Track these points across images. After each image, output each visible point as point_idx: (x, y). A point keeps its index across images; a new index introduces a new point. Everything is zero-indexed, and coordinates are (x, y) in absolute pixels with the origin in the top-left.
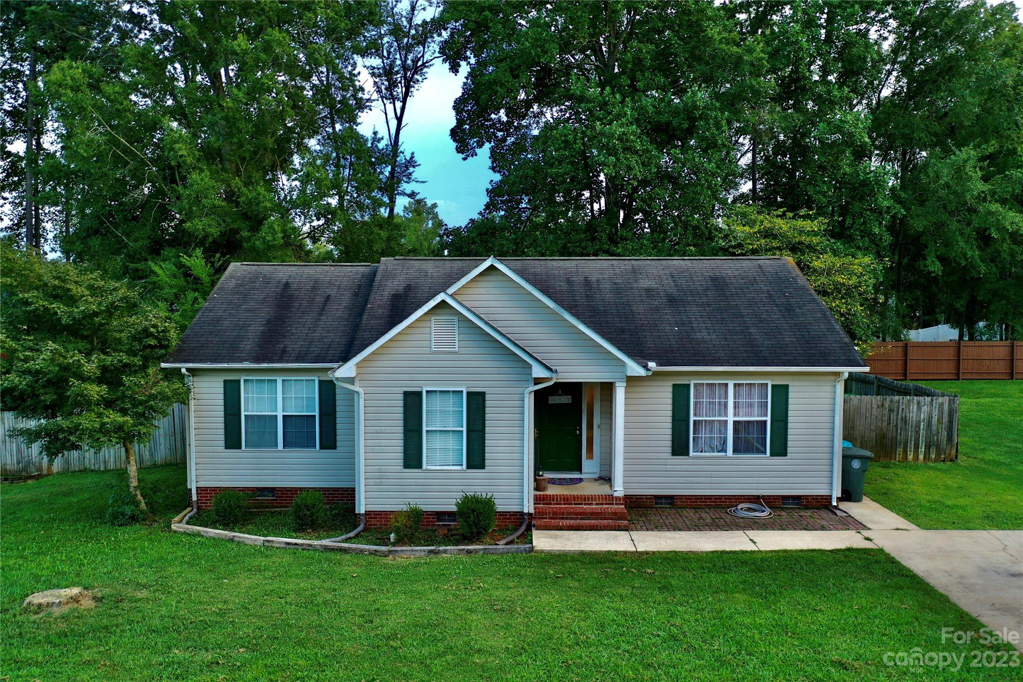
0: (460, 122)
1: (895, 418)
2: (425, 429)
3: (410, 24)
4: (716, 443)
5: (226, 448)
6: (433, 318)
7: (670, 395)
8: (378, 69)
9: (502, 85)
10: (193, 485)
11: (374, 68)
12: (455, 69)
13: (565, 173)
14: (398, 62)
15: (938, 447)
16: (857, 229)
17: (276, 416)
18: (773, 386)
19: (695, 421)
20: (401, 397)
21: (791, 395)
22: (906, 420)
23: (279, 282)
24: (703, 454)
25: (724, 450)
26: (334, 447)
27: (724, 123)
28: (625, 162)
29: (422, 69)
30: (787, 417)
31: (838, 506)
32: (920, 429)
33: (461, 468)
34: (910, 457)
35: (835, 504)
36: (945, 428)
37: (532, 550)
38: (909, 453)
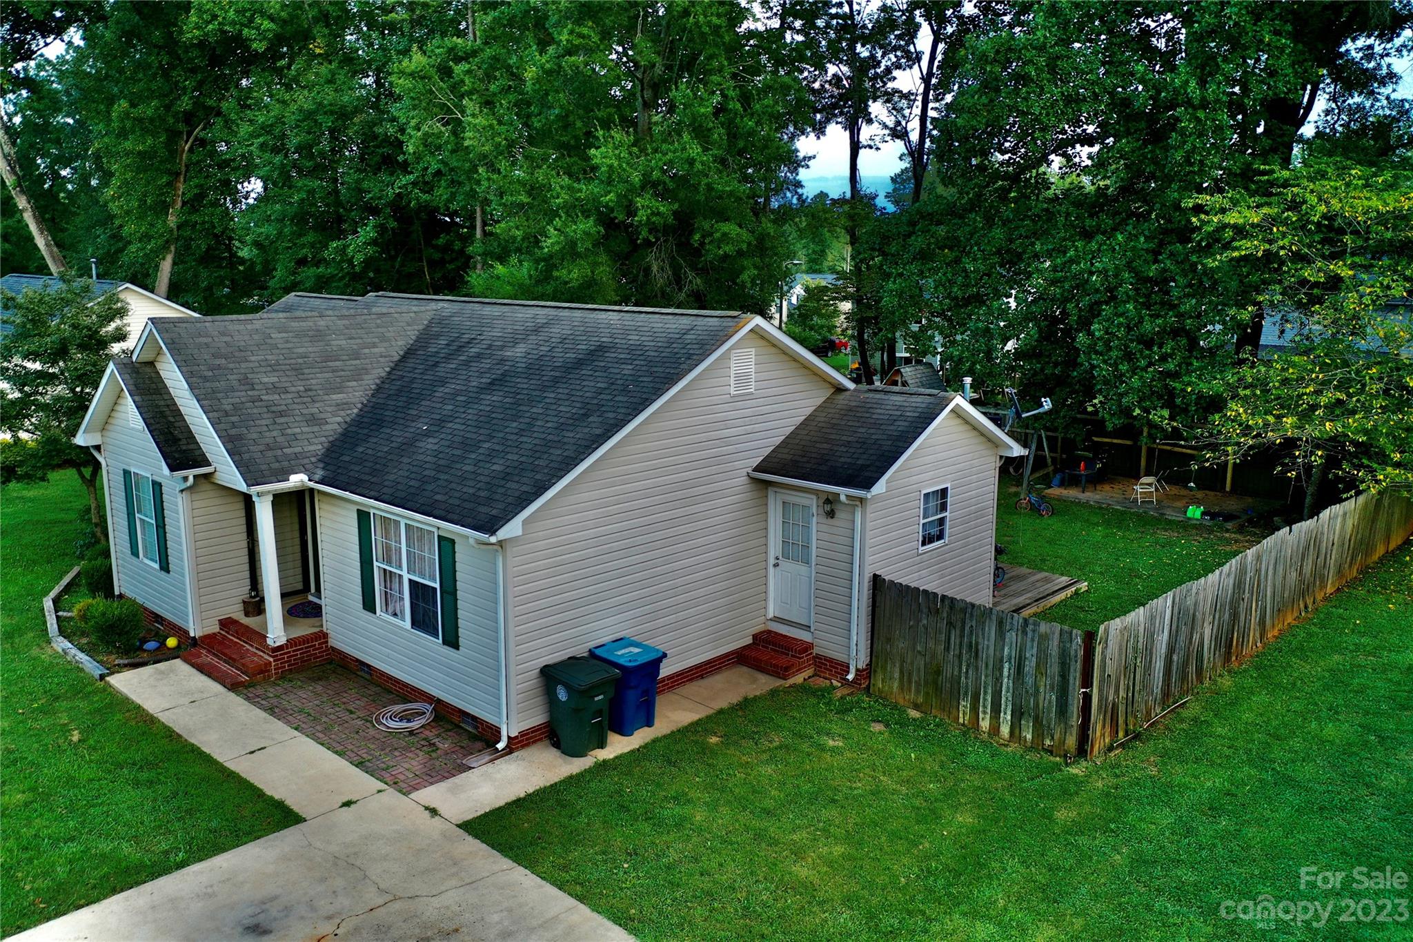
1: (958, 642)
2: (137, 514)
4: (398, 605)
7: (356, 524)
15: (1038, 721)
18: (439, 537)
19: (378, 568)
20: (123, 474)
21: (457, 557)
22: (977, 651)
24: (388, 617)
25: (403, 618)
30: (456, 590)
31: (509, 750)
32: (1001, 674)
33: (157, 566)
34: (985, 724)
35: (500, 746)
36: (1052, 688)
37: (102, 677)
38: (981, 715)
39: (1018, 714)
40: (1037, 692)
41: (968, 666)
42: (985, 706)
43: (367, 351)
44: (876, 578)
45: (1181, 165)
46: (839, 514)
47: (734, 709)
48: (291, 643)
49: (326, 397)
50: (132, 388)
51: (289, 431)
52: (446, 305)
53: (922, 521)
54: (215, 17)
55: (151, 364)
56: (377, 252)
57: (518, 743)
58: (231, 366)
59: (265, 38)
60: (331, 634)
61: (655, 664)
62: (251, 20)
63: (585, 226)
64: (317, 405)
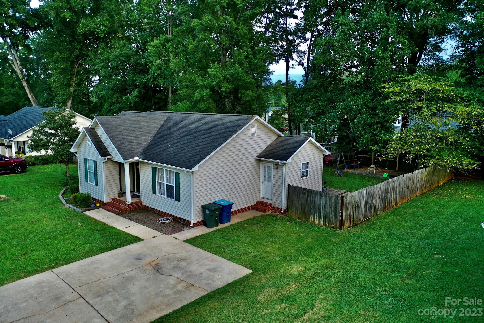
1: (310, 200)
2: (88, 171)
7: (151, 171)
15: (330, 220)
18: (175, 172)
19: (158, 182)
20: (84, 160)
21: (180, 177)
22: (314, 202)
24: (160, 195)
25: (165, 195)
30: (179, 186)
31: (193, 227)
32: (321, 208)
33: (94, 184)
34: (317, 222)
35: (191, 225)
36: (333, 211)
37: (82, 212)
38: (316, 220)
39: (325, 219)
40: (330, 212)
41: (312, 207)
42: (317, 217)
43: (151, 126)
44: (289, 184)
45: (378, 75)
46: (279, 168)
47: (251, 219)
48: (133, 203)
49: (141, 138)
50: (90, 135)
51: (133, 146)
52: (171, 114)
53: (301, 171)
54: (88, 26)
55: (94, 129)
56: (138, 99)
57: (196, 225)
58: (117, 129)
59: (103, 33)
60: (143, 201)
61: (230, 206)
62: (99, 27)
63: (207, 92)
64: (139, 140)
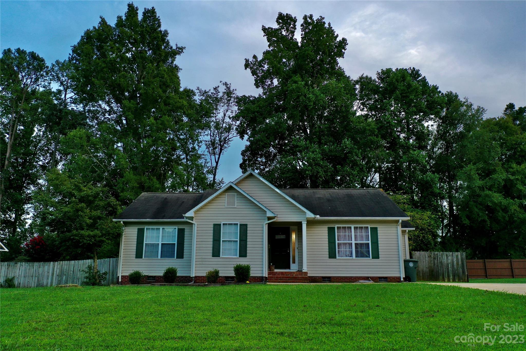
0: (244, 161)
1: (437, 262)
2: (222, 240)
3: (223, 122)
4: (348, 253)
5: (136, 258)
6: (226, 194)
7: (327, 232)
8: (209, 141)
9: (262, 141)
10: (120, 275)
11: (207, 141)
12: (242, 137)
13: (290, 177)
14: (217, 139)
15: (459, 276)
16: (427, 204)
17: (158, 244)
18: (370, 228)
19: (338, 243)
20: (212, 226)
21: (379, 232)
22: (442, 263)
23: (163, 198)
24: (343, 258)
25: (351, 256)
26: (183, 258)
27: (359, 154)
28: (316, 169)
29: (228, 142)
30: (378, 241)
32: (449, 267)
33: (237, 257)
35: (402, 280)
36: (461, 267)
38: (445, 279)
39: (454, 276)
40: (457, 269)
42: (446, 276)
60: (308, 272)
